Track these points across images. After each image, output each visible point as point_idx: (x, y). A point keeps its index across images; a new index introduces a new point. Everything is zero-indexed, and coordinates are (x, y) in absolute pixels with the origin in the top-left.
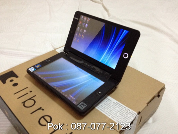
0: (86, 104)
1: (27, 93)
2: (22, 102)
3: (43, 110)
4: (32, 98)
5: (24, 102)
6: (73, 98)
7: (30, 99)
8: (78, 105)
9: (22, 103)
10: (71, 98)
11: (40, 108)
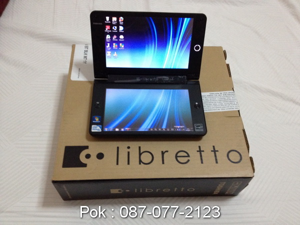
0: (200, 123)
1: (129, 153)
2: (138, 163)
3: (167, 151)
4: (141, 152)
5: (140, 162)
6: (182, 127)
7: (140, 154)
8: (194, 129)
9: (140, 164)
10: (179, 128)
11: (163, 153)
